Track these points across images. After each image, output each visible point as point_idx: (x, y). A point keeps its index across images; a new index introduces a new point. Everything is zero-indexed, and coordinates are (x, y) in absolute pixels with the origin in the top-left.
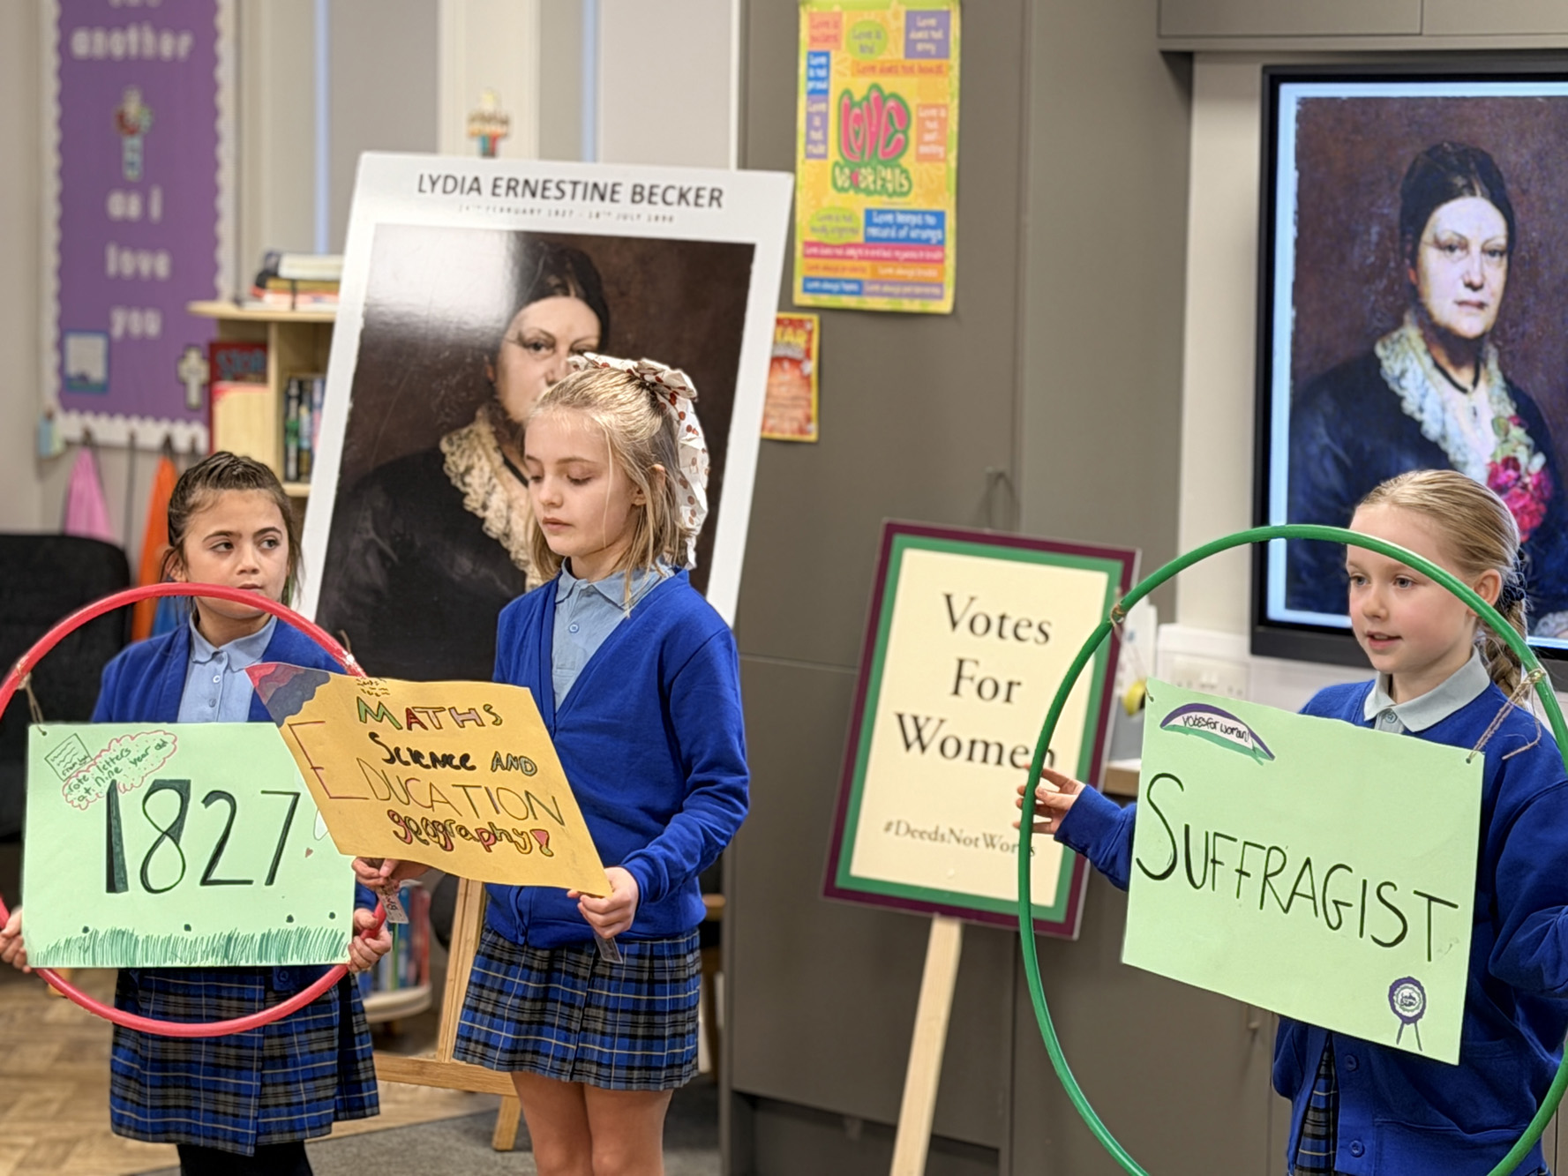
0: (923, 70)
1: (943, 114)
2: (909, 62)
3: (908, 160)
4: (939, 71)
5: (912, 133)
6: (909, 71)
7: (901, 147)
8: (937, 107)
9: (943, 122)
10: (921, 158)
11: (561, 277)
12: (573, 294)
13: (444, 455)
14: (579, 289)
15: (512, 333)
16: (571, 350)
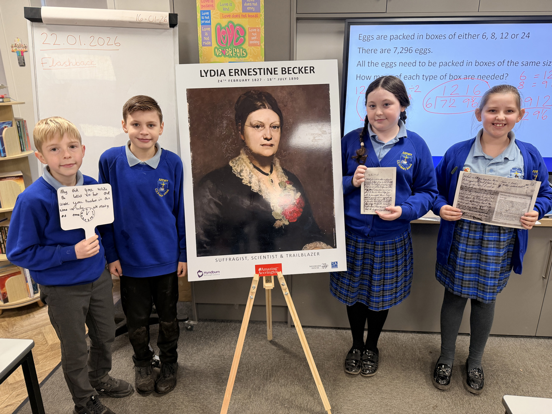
0: (249, 16)
1: (258, 30)
3: (245, 46)
4: (256, 16)
5: (247, 37)
6: (244, 16)
7: (242, 41)
8: (256, 28)
9: (259, 33)
10: (250, 45)
11: (261, 102)
12: (267, 107)
13: (231, 167)
14: (269, 106)
15: (247, 123)
16: (270, 127)
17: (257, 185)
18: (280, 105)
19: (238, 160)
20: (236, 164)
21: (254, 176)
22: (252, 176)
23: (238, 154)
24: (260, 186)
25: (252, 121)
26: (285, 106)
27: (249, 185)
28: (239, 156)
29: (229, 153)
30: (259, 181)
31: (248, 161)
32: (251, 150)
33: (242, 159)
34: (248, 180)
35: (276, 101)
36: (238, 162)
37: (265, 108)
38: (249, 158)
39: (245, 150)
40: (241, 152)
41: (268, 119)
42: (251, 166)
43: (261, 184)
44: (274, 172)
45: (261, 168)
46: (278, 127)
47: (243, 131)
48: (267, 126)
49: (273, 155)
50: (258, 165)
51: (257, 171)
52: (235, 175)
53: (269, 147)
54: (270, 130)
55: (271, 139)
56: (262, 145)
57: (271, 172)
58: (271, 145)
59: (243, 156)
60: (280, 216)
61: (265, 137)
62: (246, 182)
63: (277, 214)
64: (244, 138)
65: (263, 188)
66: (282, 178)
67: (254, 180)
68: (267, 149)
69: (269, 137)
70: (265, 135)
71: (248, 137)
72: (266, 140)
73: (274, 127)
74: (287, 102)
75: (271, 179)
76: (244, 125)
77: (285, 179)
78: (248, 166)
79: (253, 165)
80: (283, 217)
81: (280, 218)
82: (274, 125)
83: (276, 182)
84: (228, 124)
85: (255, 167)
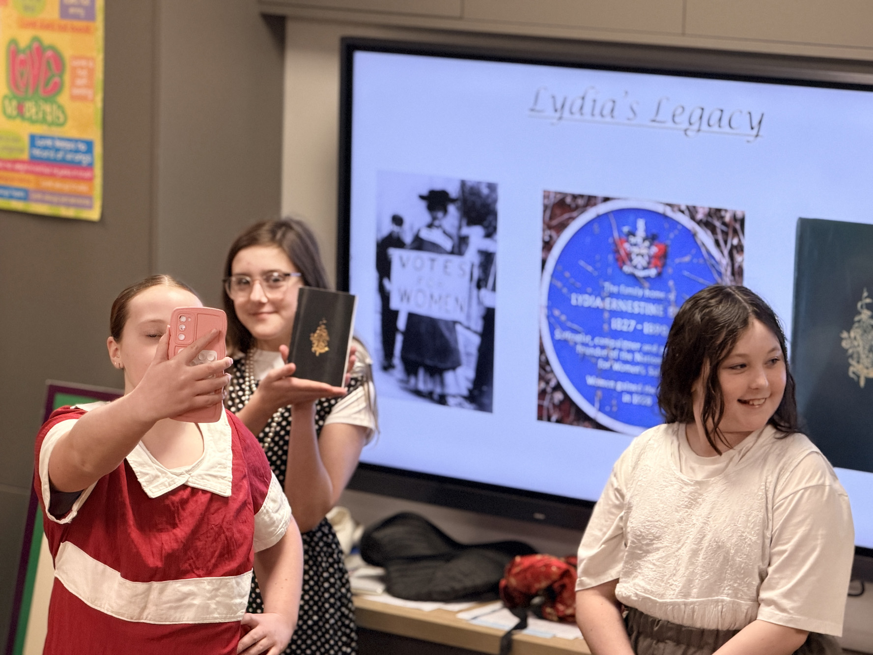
0: (75, 30)
1: (91, 64)
2: (64, 22)
3: (64, 98)
4: (87, 31)
5: (67, 77)
6: (63, 29)
7: (57, 88)
8: (88, 59)
9: (91, 72)
10: (74, 98)
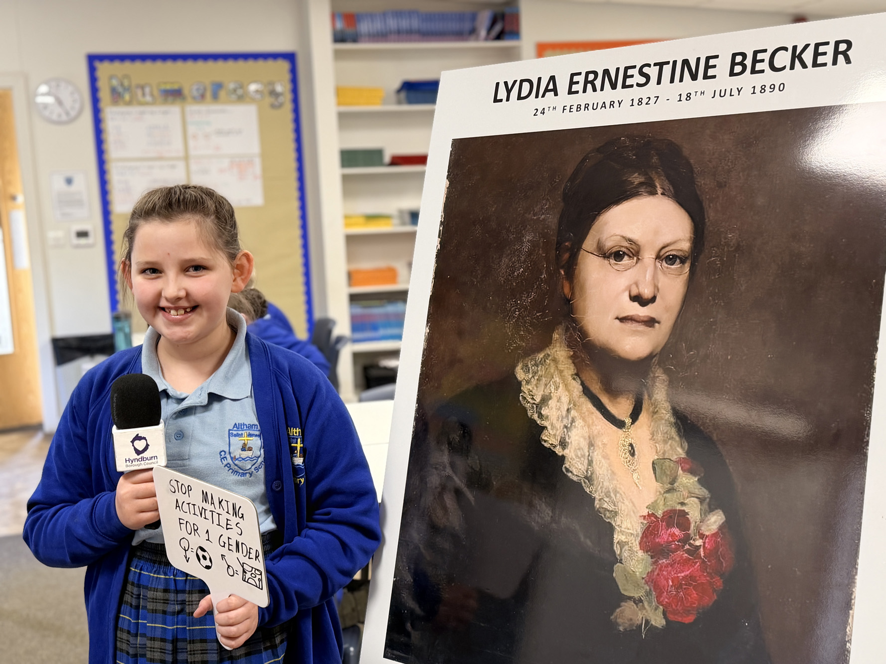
11: (645, 174)
12: (659, 191)
13: (519, 384)
14: (667, 185)
15: (589, 243)
16: (658, 257)
17: (583, 456)
18: (704, 183)
19: (543, 362)
20: (535, 373)
21: (579, 423)
22: (573, 421)
23: (546, 343)
24: (590, 463)
25: (604, 236)
26: (720, 185)
27: (559, 451)
28: (548, 351)
29: (522, 338)
30: (591, 445)
31: (569, 369)
32: (583, 334)
33: (555, 360)
34: (559, 433)
35: (691, 170)
36: (541, 371)
37: (653, 193)
38: (574, 358)
39: (567, 330)
40: (556, 336)
41: (656, 232)
42: (576, 387)
43: (597, 456)
44: (643, 417)
45: (605, 400)
46: (683, 261)
47: (571, 268)
48: (648, 256)
49: (650, 357)
50: (596, 388)
51: (590, 406)
52: (525, 410)
53: (641, 328)
54: (655, 267)
55: (653, 299)
56: (623, 320)
57: (635, 416)
58: (651, 322)
59: (559, 352)
60: (637, 586)
61: (634, 292)
62: (553, 441)
63: (629, 576)
64: (572, 289)
65: (601, 470)
66: (668, 447)
67: (577, 437)
68: (635, 333)
69: (647, 293)
70: (637, 284)
71: (582, 289)
72: (636, 304)
73: (671, 259)
74: (729, 171)
75: (630, 440)
76: (579, 248)
77: (678, 450)
78: (566, 386)
79: (583, 384)
80: (648, 594)
81: (636, 596)
82: (670, 251)
83: (647, 455)
84: (534, 245)
85: (587, 392)
